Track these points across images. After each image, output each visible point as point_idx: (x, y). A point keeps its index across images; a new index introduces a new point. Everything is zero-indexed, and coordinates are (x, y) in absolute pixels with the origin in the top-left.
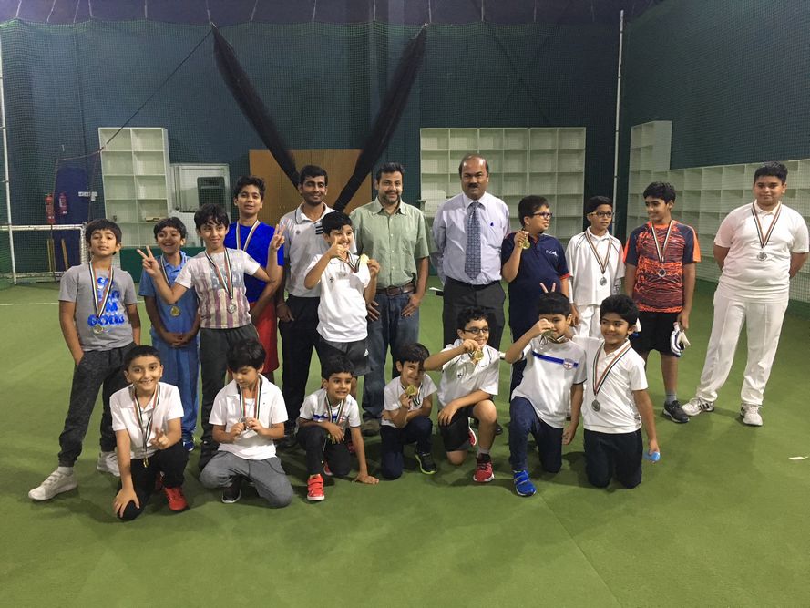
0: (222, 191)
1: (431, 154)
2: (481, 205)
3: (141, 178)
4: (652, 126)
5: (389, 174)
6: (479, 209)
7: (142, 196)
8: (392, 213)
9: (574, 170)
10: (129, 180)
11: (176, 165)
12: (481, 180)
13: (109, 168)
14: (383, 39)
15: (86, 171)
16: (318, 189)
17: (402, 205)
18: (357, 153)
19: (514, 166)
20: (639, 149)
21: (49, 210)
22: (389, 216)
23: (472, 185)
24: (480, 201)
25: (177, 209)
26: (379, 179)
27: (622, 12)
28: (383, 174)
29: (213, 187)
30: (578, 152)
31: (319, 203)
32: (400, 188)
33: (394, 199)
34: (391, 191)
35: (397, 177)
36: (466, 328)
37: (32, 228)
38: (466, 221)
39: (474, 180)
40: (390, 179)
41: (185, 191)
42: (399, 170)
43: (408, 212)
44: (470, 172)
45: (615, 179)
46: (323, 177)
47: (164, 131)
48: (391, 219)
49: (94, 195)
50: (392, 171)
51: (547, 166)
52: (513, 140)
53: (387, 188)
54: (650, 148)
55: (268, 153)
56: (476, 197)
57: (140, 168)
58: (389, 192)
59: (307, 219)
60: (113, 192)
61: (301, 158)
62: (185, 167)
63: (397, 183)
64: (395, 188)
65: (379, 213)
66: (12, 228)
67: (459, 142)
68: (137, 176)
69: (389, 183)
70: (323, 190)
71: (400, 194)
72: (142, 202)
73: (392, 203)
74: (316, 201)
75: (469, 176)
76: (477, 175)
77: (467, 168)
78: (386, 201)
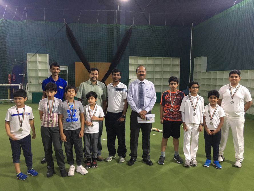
1: (132, 65)
2: (144, 83)
3: (40, 70)
4: (201, 58)
5: (94, 71)
6: (143, 84)
9: (177, 71)
10: (36, 70)
13: (29, 66)
15: (22, 67)
16: (117, 77)
18: (110, 64)
19: (158, 69)
20: (196, 65)
21: (9, 79)
23: (141, 75)
27: (192, 23)
28: (91, 71)
29: (63, 73)
30: (178, 65)
32: (97, 76)
33: (95, 80)
35: (96, 72)
38: (139, 87)
39: (142, 73)
42: (97, 70)
43: (100, 85)
45: (190, 74)
47: (48, 55)
48: (94, 87)
51: (168, 69)
52: (158, 61)
54: (200, 65)
56: (142, 80)
57: (40, 67)
60: (30, 74)
61: (92, 65)
63: (96, 74)
64: (95, 76)
67: (141, 61)
68: (38, 69)
69: (93, 74)
70: (119, 77)
72: (40, 77)
75: (140, 72)
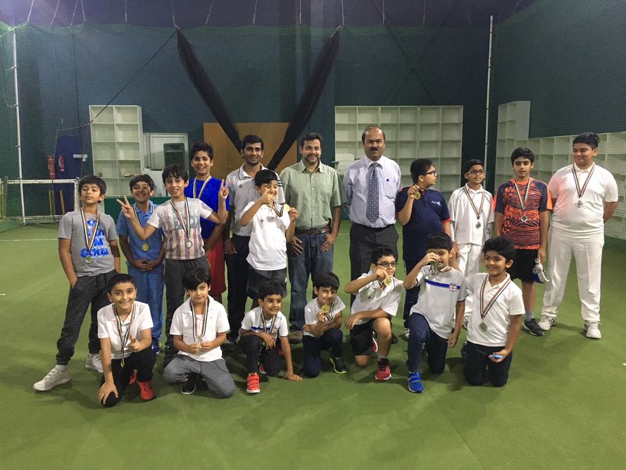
0: (182, 154)
1: (343, 126)
2: (379, 165)
3: (121, 144)
4: (515, 105)
5: (310, 142)
6: (377, 168)
7: (122, 158)
8: (313, 172)
9: (454, 139)
10: (112, 145)
11: (148, 134)
12: (380, 145)
13: (96, 136)
14: (307, 39)
15: (79, 139)
16: (255, 153)
17: (321, 166)
18: (286, 125)
19: (407, 136)
20: (504, 123)
21: (51, 168)
22: (311, 174)
23: (374, 149)
24: (378, 162)
25: (148, 168)
26: (302, 145)
27: (492, 17)
28: (306, 142)
29: (176, 151)
31: (257, 163)
32: (319, 152)
33: (314, 161)
34: (312, 154)
35: (316, 143)
36: (378, 262)
37: (37, 182)
38: (368, 177)
39: (375, 145)
40: (311, 145)
41: (154, 154)
42: (318, 138)
43: (326, 171)
44: (372, 138)
45: (486, 146)
46: (260, 144)
47: (139, 108)
48: (312, 177)
49: (85, 156)
50: (312, 139)
51: (433, 135)
52: (406, 115)
53: (308, 152)
54: (513, 122)
55: (218, 125)
56: (375, 159)
57: (120, 136)
58: (310, 155)
59: (247, 175)
60: (99, 155)
61: (243, 129)
62: (155, 136)
63: (316, 148)
64: (314, 152)
65: (303, 172)
66: (22, 182)
67: (365, 117)
68: (118, 143)
69: (310, 148)
70: (260, 153)
71: (319, 156)
72: (122, 162)
73: (313, 164)
74: (254, 162)
75: (372, 142)
76: (378, 141)
77: (369, 136)
78: (308, 162)
